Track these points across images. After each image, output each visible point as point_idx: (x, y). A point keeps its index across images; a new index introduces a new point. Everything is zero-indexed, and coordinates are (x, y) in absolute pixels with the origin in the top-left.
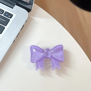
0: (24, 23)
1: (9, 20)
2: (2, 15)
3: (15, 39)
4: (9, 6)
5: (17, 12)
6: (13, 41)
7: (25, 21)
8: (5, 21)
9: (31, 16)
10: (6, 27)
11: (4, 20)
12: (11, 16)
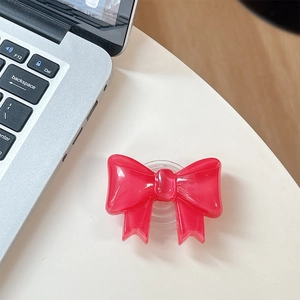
0: (100, 95)
1: (48, 85)
4: (45, 33)
7: (103, 86)
8: (34, 87)
9: (122, 70)
10: (38, 110)
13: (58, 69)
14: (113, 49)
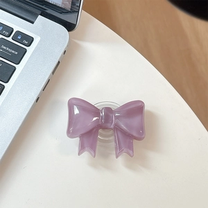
0: (61, 57)
1: (26, 51)
2: (10, 39)
3: (41, 94)
4: (24, 17)
5: (43, 31)
6: (35, 98)
7: (63, 51)
8: (16, 53)
9: (76, 41)
10: (19, 68)
11: (13, 52)
12: (30, 40)
13: (33, 41)
14: (70, 27)
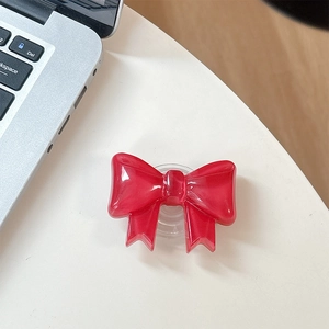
0: (88, 80)
1: (31, 70)
2: (5, 49)
3: (55, 139)
4: (29, 13)
5: (60, 36)
6: (46, 146)
7: (92, 70)
8: (16, 72)
10: (21, 96)
11: (11, 70)
12: (38, 52)
13: (42, 52)
14: (103, 31)
